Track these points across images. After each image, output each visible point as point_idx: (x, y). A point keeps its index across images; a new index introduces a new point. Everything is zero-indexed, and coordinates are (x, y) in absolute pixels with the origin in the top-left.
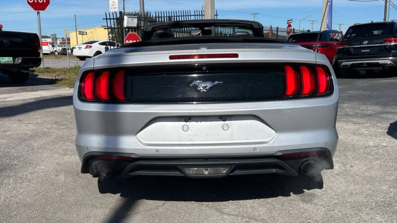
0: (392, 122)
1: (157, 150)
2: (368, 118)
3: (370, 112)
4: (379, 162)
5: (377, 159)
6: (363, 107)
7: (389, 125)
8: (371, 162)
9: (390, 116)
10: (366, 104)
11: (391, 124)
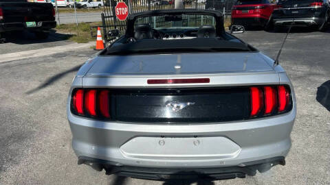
0: (319, 85)
1: (138, 162)
2: (299, 80)
3: (300, 73)
4: (313, 135)
5: (312, 132)
6: (294, 67)
7: (317, 90)
8: (307, 136)
9: (317, 78)
10: (296, 64)
11: (318, 88)
